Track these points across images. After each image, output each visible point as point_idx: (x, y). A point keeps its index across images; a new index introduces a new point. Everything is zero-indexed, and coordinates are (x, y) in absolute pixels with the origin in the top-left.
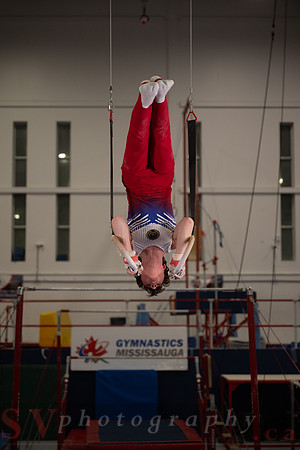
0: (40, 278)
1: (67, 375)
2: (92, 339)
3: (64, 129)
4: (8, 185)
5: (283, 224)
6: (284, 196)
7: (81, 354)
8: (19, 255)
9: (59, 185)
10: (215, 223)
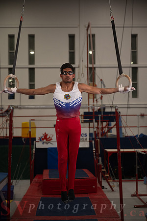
1: (34, 150)
2: (45, 133)
6: (133, 68)
7: (40, 140)
8: (12, 96)
9: (30, 63)
10: (101, 80)
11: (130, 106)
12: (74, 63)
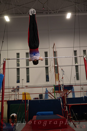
0: (23, 87)
3: (27, 54)
4: (16, 66)
5: (76, 72)
6: (76, 66)
8: (18, 82)
9: (27, 66)
10: (62, 69)
11: (76, 84)
12: (48, 65)
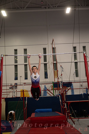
0: (21, 84)
3: (25, 50)
5: (75, 69)
8: (16, 79)
9: (25, 63)
11: (75, 81)
